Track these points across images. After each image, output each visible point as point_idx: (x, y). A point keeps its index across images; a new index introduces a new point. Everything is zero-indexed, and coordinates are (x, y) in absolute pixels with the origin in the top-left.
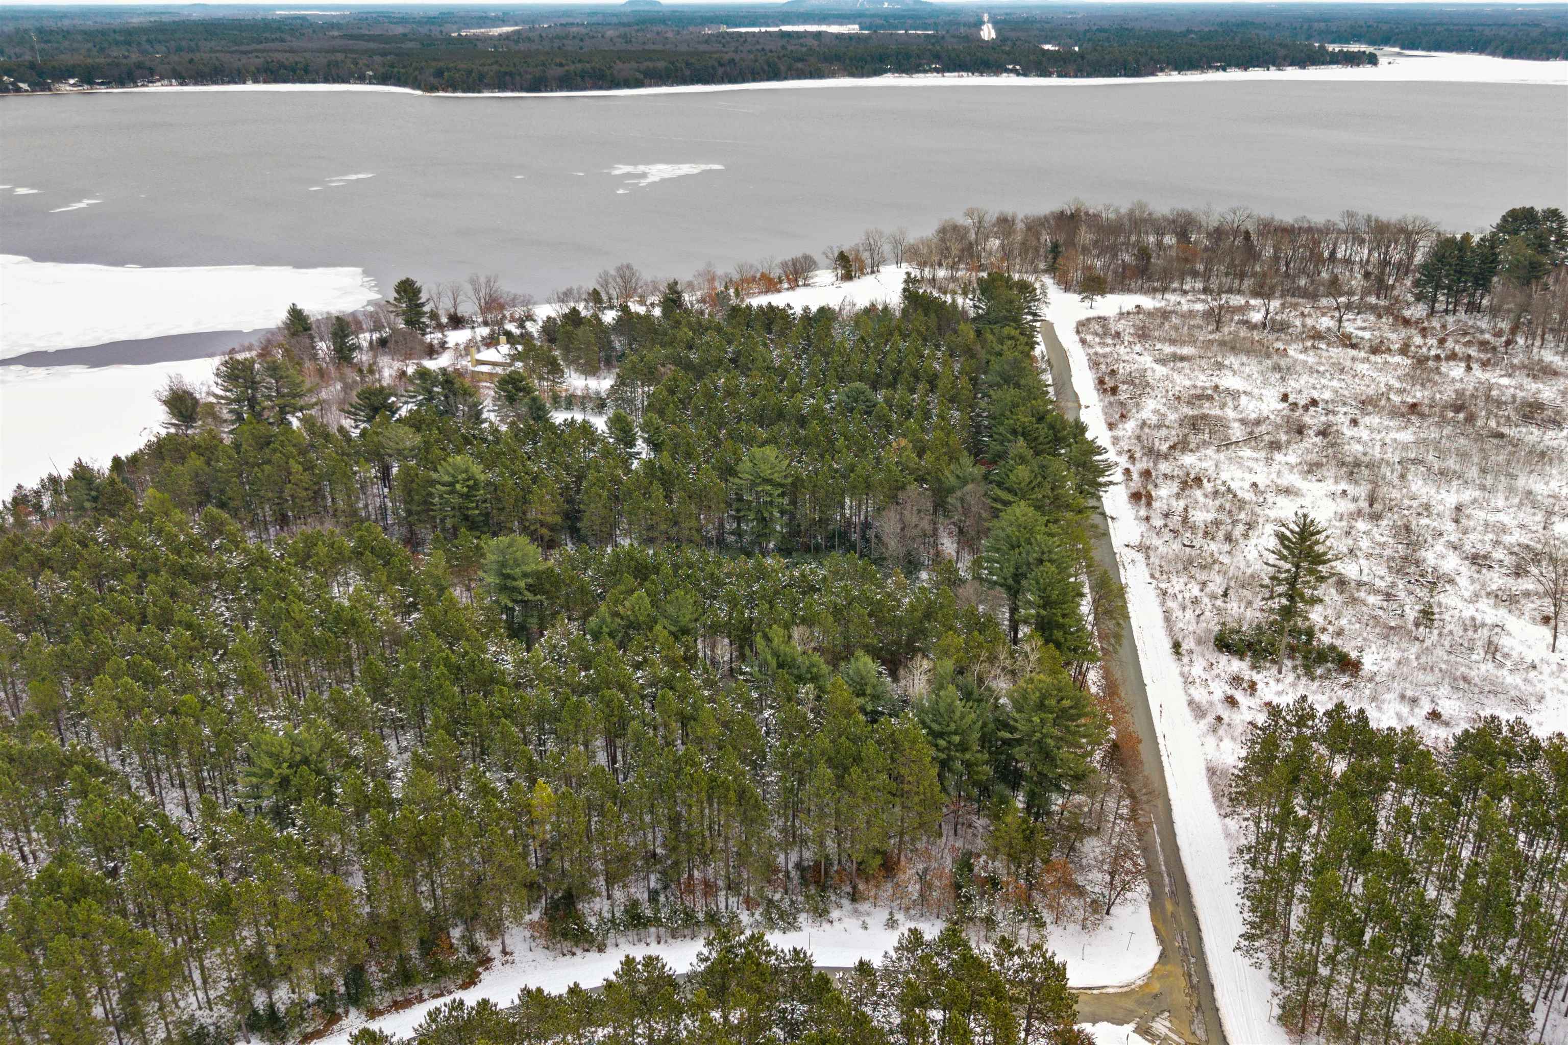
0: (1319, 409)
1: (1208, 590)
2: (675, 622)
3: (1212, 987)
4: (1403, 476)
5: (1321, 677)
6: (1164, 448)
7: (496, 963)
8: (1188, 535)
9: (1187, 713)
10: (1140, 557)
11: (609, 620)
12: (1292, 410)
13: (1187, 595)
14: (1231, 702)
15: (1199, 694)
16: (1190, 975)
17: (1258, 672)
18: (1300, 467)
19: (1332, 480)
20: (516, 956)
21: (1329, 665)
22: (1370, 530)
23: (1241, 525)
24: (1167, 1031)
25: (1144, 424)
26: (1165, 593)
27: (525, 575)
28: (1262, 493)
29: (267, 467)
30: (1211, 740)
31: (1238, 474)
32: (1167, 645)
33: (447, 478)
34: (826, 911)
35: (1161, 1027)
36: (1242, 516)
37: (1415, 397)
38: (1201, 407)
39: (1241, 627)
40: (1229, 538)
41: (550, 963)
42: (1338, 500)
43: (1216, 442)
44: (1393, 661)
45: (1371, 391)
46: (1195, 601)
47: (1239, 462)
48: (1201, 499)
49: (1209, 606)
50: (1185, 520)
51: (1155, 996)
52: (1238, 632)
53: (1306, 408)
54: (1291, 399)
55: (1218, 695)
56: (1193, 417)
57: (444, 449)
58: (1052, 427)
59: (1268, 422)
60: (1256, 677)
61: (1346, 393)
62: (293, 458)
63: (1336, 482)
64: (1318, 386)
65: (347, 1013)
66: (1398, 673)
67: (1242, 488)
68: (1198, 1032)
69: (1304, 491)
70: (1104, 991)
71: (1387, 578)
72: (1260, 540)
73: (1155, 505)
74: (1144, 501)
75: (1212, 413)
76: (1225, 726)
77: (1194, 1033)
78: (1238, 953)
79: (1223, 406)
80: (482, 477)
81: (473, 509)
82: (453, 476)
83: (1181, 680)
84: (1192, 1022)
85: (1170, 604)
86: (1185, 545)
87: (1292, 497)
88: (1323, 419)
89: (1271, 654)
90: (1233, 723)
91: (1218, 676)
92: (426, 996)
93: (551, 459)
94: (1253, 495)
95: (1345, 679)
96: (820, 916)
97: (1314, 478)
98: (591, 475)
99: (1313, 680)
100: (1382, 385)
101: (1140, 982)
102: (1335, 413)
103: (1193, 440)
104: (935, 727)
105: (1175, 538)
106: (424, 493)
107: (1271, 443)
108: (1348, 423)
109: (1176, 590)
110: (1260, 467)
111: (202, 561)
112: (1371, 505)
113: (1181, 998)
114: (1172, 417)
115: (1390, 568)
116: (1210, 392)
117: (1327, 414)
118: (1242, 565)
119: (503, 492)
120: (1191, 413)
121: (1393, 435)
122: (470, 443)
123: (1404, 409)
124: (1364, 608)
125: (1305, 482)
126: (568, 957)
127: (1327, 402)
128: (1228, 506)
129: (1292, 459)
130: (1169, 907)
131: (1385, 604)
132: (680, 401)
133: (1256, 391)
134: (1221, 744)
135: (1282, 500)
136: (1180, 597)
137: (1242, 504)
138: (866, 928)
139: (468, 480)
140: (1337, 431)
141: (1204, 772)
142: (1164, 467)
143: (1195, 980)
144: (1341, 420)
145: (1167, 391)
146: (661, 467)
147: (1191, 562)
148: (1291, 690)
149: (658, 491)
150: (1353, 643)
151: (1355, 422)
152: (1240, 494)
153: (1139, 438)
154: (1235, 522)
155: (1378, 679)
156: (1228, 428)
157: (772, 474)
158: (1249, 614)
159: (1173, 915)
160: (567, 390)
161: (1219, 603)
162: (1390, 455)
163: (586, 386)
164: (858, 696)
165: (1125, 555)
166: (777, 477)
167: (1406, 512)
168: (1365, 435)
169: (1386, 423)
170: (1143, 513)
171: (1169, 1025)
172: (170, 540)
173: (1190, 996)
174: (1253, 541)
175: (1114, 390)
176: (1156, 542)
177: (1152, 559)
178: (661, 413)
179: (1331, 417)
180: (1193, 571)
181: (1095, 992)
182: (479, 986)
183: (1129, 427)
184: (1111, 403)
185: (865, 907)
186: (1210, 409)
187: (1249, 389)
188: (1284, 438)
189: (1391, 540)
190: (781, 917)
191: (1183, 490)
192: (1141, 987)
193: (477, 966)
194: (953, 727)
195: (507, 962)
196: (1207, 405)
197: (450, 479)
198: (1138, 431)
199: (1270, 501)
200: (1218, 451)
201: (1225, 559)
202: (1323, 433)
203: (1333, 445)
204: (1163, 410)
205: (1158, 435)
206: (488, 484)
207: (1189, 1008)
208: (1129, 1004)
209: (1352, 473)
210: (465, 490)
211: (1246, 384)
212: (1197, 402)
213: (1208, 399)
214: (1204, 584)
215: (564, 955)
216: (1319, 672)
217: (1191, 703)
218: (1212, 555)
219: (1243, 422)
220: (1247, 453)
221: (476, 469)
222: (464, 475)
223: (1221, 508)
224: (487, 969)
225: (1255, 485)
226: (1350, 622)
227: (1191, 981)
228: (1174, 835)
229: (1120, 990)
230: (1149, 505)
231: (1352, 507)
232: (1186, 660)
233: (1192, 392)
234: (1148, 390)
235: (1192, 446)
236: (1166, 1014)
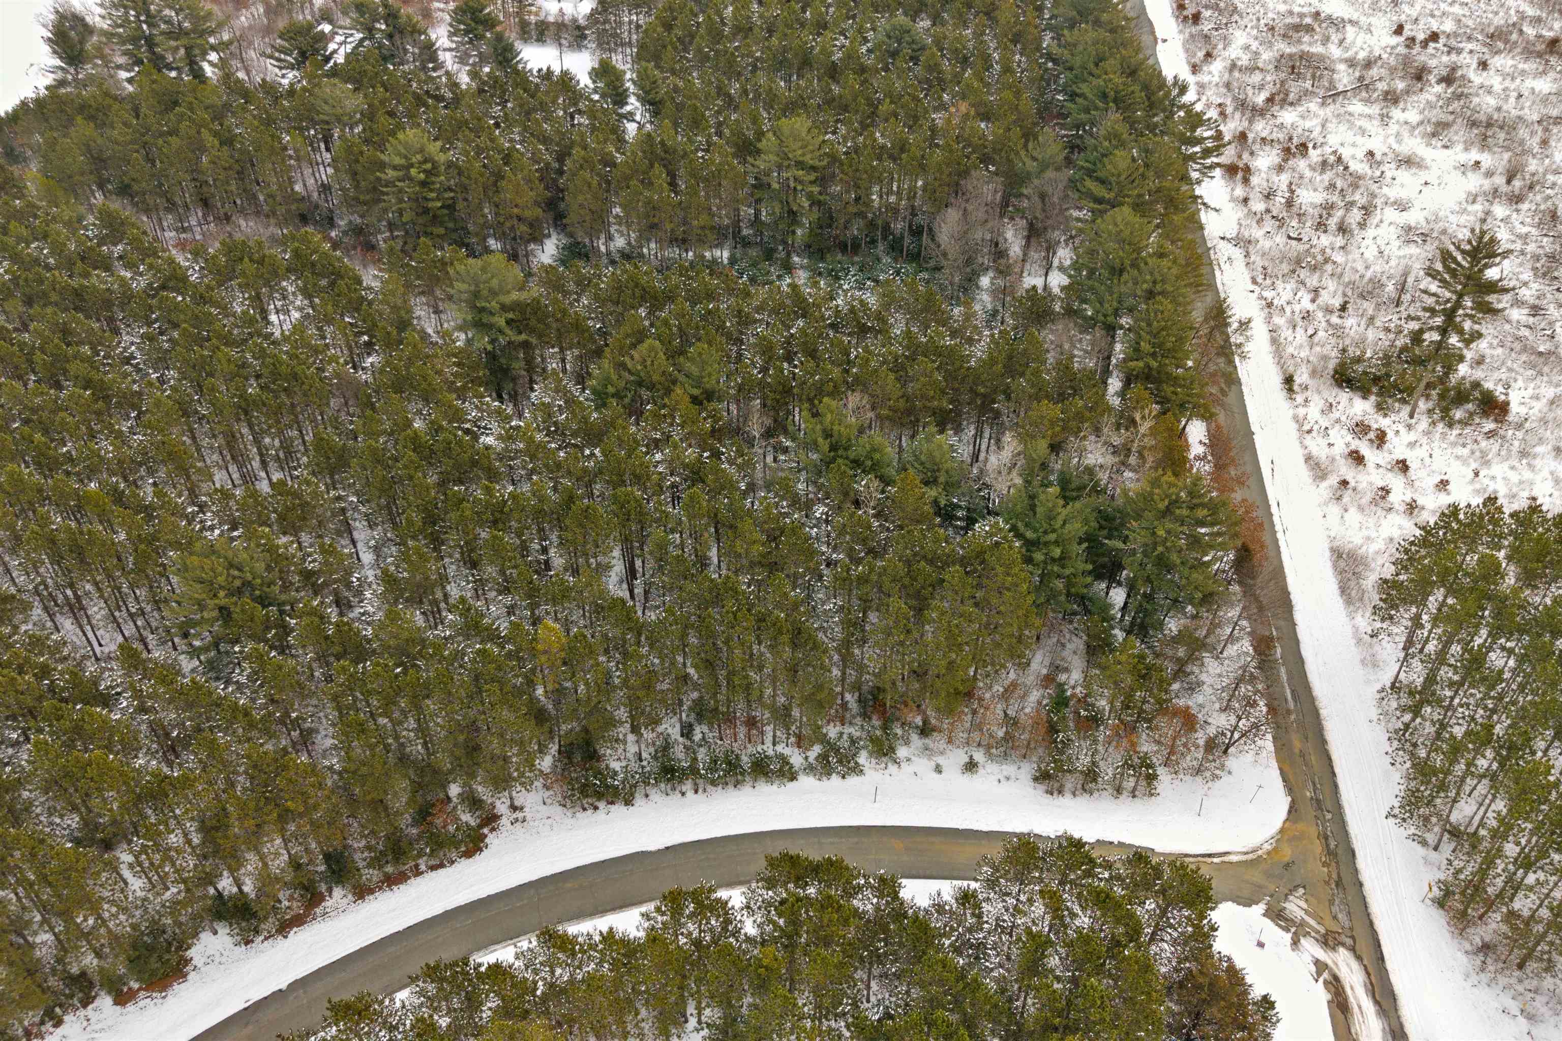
0: (1439, 46)
1: (1320, 301)
2: (698, 384)
3: (1353, 853)
4: (1544, 143)
5: (1460, 422)
6: (1260, 99)
7: (504, 821)
8: (1294, 223)
9: (1304, 473)
10: (1237, 253)
11: (614, 377)
12: (1407, 46)
13: (1297, 308)
14: (1357, 458)
15: (1318, 447)
16: (1326, 838)
17: (1385, 415)
18: (1421, 128)
19: (1460, 147)
20: (527, 812)
21: (1470, 406)
22: (1509, 216)
23: (1355, 210)
24: (1302, 913)
25: (1233, 66)
26: (1270, 305)
27: (504, 308)
28: (1379, 163)
29: (173, 140)
30: (1334, 510)
31: (1349, 137)
32: (1277, 380)
33: (398, 161)
34: (892, 750)
35: (1295, 909)
36: (1357, 197)
37: (1551, 29)
38: (1299, 41)
39: (1364, 353)
40: (1342, 229)
41: (569, 821)
42: (1469, 174)
43: (1322, 93)
44: (1545, 401)
45: (1499, 21)
46: (1307, 316)
47: (1346, 118)
48: (1308, 173)
49: (1324, 324)
50: (1289, 203)
51: (1287, 866)
52: (1359, 360)
53: (1425, 44)
54: (1407, 32)
55: (1340, 449)
56: (1291, 56)
57: (391, 114)
58: (1146, 87)
59: (1380, 63)
60: (1384, 423)
61: (1470, 23)
62: (206, 126)
63: (1466, 149)
64: (1436, 13)
65: (330, 890)
66: (1551, 416)
67: (1353, 157)
68: (1340, 916)
69: (1428, 162)
70: (1226, 859)
71: (1532, 285)
72: (1380, 231)
73: (1255, 180)
74: (1240, 175)
75: (1313, 50)
76: (1350, 492)
77: (1335, 918)
78: (1392, 820)
79: (1326, 40)
80: (442, 158)
81: (432, 200)
82: (406, 157)
83: (1296, 426)
84: (1331, 902)
85: (1278, 320)
86: (1289, 237)
87: (1414, 170)
88: (1445, 59)
89: (1401, 392)
90: (1360, 487)
91: (1338, 421)
92: (423, 867)
93: (525, 128)
94: (1367, 168)
95: (1489, 425)
96: (885, 755)
97: (1440, 144)
98: (576, 151)
99: (1450, 425)
100: (1512, 12)
101: (1267, 847)
102: (1459, 51)
103: (1294, 88)
104: (1029, 535)
105: (1280, 227)
106: (372, 178)
107: (1387, 93)
108: (1474, 65)
109: (1282, 302)
110: (1373, 126)
111: (99, 280)
112: (1509, 182)
113: (1317, 869)
114: (1266, 56)
115: (1534, 269)
116: (1308, 20)
117: (1449, 53)
118: (1360, 267)
119: (469, 178)
120: (1288, 51)
121: (1530, 83)
122: (425, 104)
123: (1540, 47)
124: (1507, 327)
125: (1429, 149)
126: (590, 812)
127: (1448, 36)
128: (1339, 184)
129: (1413, 116)
130: (1297, 744)
131: (1531, 319)
132: (679, 39)
133: (1363, 20)
134: (1346, 515)
135: (1404, 175)
136: (1288, 310)
137: (1356, 181)
138: (940, 772)
139: (426, 161)
140: (1463, 76)
141: (1328, 554)
142: (1261, 128)
143: (1333, 844)
144: (1467, 61)
145: (1258, 20)
146: (662, 143)
147: (1298, 262)
148: (1424, 440)
149: (660, 175)
150: (1496, 375)
151: (1483, 65)
152: (1354, 166)
153: (1228, 85)
154: (1350, 205)
155: (1527, 425)
156: (1333, 71)
157: (803, 155)
158: (1371, 335)
159: (1302, 755)
160: (537, 14)
161: (1335, 319)
162: (1527, 111)
163: (561, 10)
164: (926, 483)
165: (1223, 252)
166: (808, 159)
167: (1549, 191)
168: (1497, 83)
169: (1521, 66)
170: (1239, 192)
171: (1305, 906)
172: (58, 249)
173: (1328, 866)
174: (1370, 232)
175: (1196, 18)
176: (1257, 233)
177: (1253, 258)
178: (657, 58)
179: (1454, 57)
180: (1303, 273)
181: (1216, 860)
182: (486, 852)
183: (1217, 67)
184: (1192, 36)
185: (937, 742)
186: (1310, 44)
187: (1355, 17)
188: (1400, 85)
189: (1534, 231)
190: (840, 762)
191: (1285, 160)
192: (1269, 853)
193: (481, 826)
194: (1052, 537)
195: (517, 820)
196: (1306, 39)
197: (403, 161)
198: (1227, 76)
199: (1389, 174)
200: (1323, 104)
201: (1339, 257)
202: (1447, 80)
203: (1459, 97)
204: (1255, 45)
205: (1251, 81)
206: (450, 165)
207: (1327, 883)
208: (1256, 876)
209: (1485, 137)
210: (422, 176)
211: (1351, 10)
212: (1296, 35)
213: (1307, 32)
214: (1316, 291)
215: (584, 809)
216: (1458, 414)
217: (1308, 458)
218: (1323, 252)
219: (1351, 63)
220: (1357, 107)
221: (434, 148)
222: (419, 157)
223: (1332, 186)
224: (493, 830)
225: (1371, 154)
226: (1491, 346)
227: (1328, 845)
228: (1297, 642)
229: (1244, 858)
230: (1246, 181)
231: (1487, 184)
232: (1300, 399)
233: (1289, 20)
234: (1236, 17)
235: (1292, 97)
236: (1301, 891)
